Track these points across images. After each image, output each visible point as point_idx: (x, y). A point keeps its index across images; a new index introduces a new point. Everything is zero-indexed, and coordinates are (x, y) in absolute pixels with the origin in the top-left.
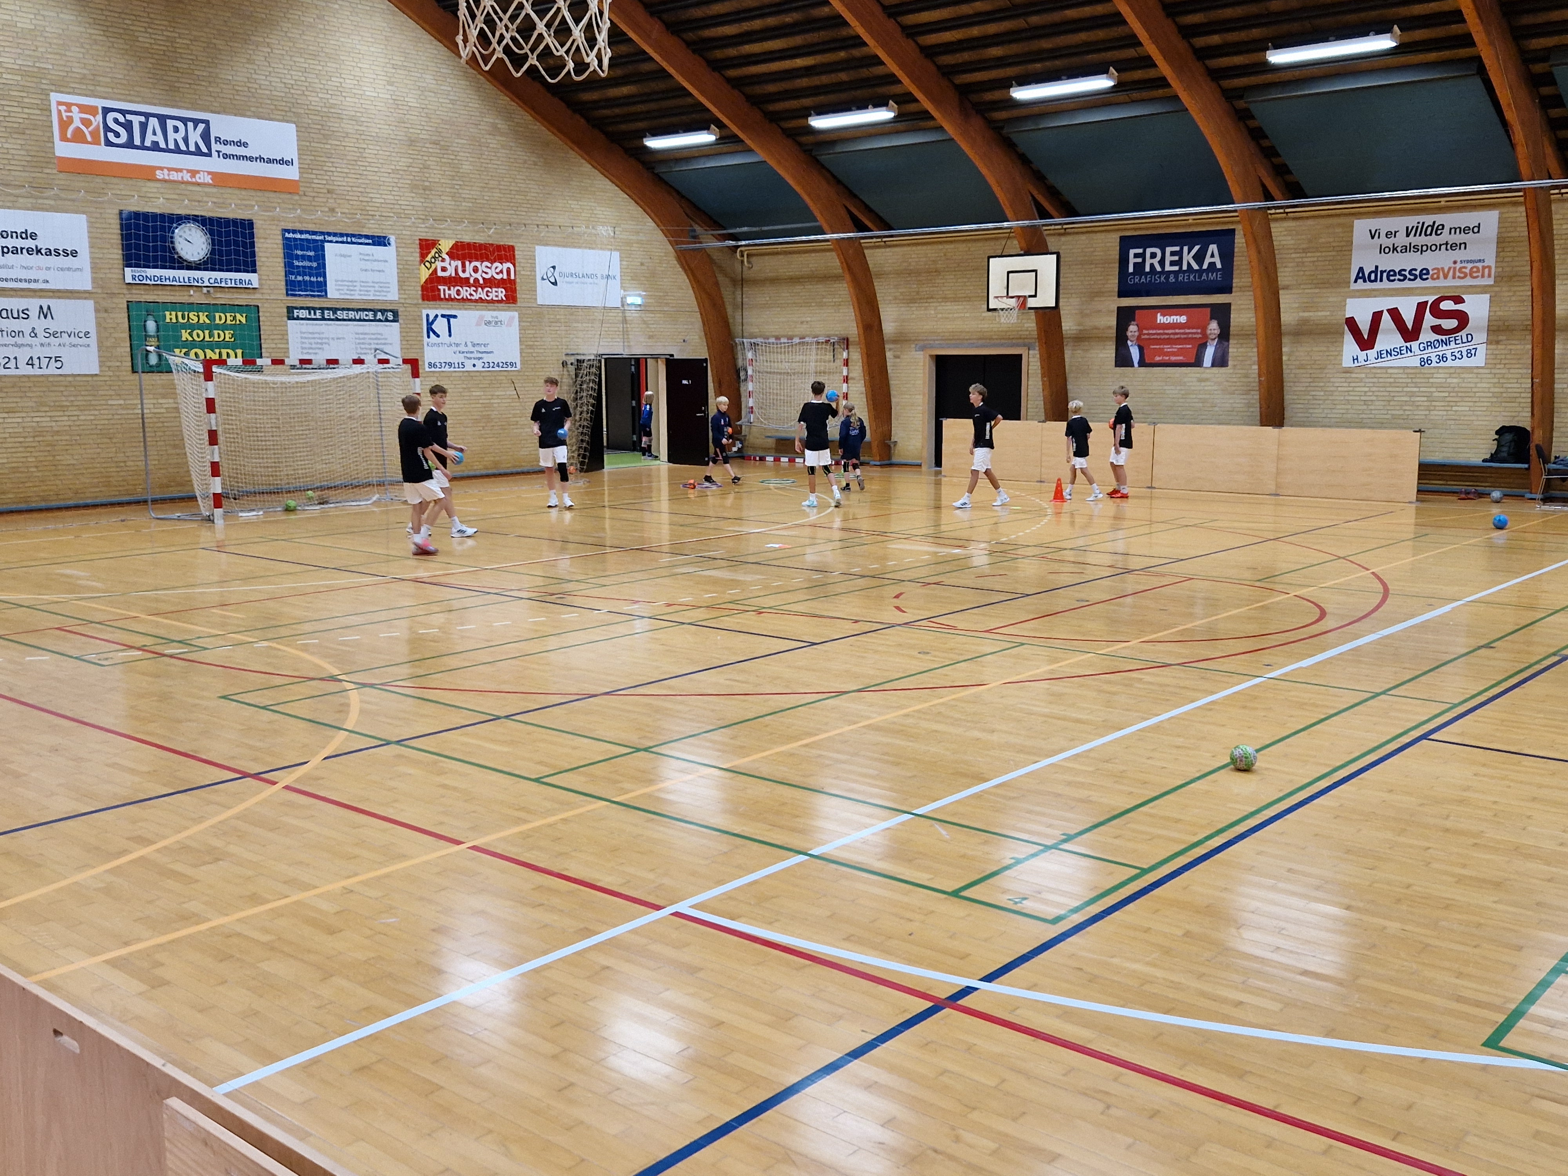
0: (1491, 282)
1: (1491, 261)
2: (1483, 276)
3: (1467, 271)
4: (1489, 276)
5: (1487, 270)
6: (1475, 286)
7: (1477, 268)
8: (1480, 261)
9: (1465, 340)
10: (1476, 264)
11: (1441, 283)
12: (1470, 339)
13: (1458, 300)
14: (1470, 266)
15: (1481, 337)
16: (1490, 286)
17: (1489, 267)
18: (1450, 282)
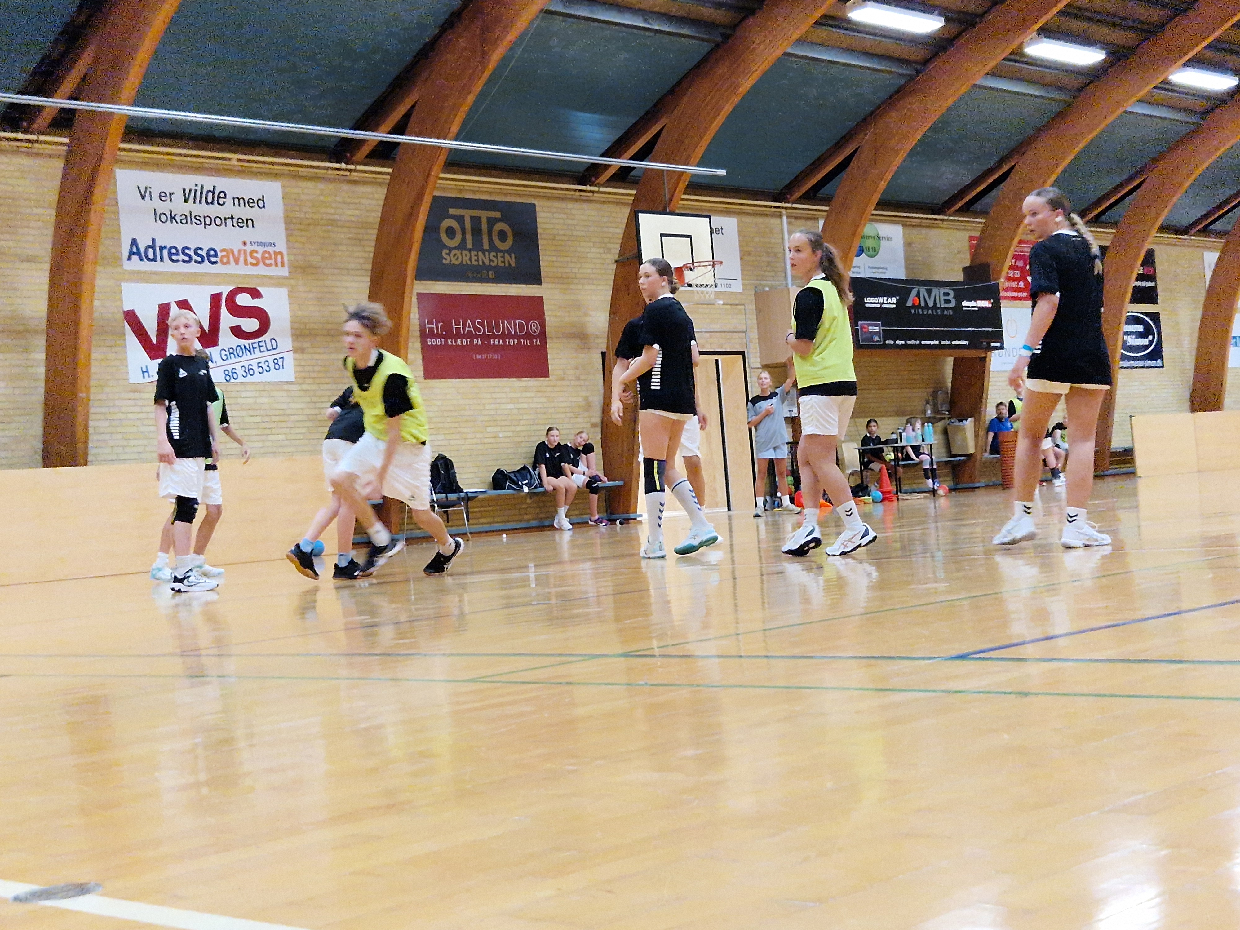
0: (284, 272)
1: (282, 246)
2: (276, 265)
3: (259, 256)
4: (283, 264)
5: (279, 257)
6: (271, 277)
7: (269, 253)
8: (271, 244)
9: (269, 347)
10: (266, 249)
11: (232, 269)
12: (275, 347)
13: (255, 293)
14: (261, 249)
15: (286, 343)
16: (285, 278)
17: (281, 253)
18: (241, 270)
